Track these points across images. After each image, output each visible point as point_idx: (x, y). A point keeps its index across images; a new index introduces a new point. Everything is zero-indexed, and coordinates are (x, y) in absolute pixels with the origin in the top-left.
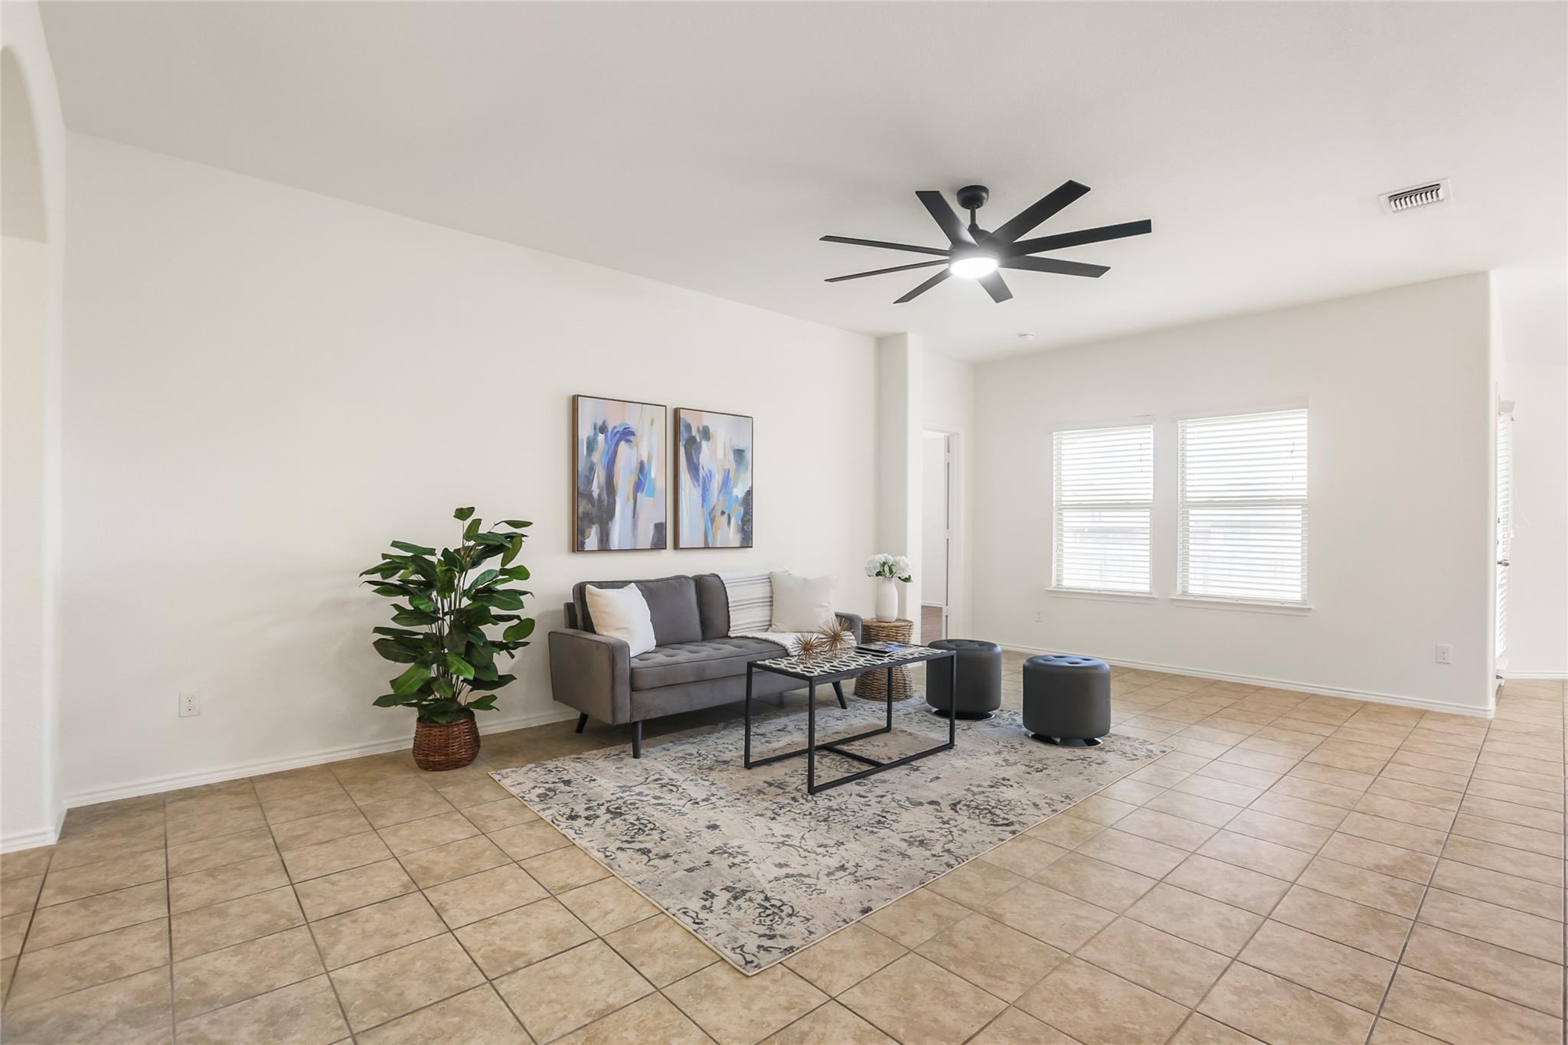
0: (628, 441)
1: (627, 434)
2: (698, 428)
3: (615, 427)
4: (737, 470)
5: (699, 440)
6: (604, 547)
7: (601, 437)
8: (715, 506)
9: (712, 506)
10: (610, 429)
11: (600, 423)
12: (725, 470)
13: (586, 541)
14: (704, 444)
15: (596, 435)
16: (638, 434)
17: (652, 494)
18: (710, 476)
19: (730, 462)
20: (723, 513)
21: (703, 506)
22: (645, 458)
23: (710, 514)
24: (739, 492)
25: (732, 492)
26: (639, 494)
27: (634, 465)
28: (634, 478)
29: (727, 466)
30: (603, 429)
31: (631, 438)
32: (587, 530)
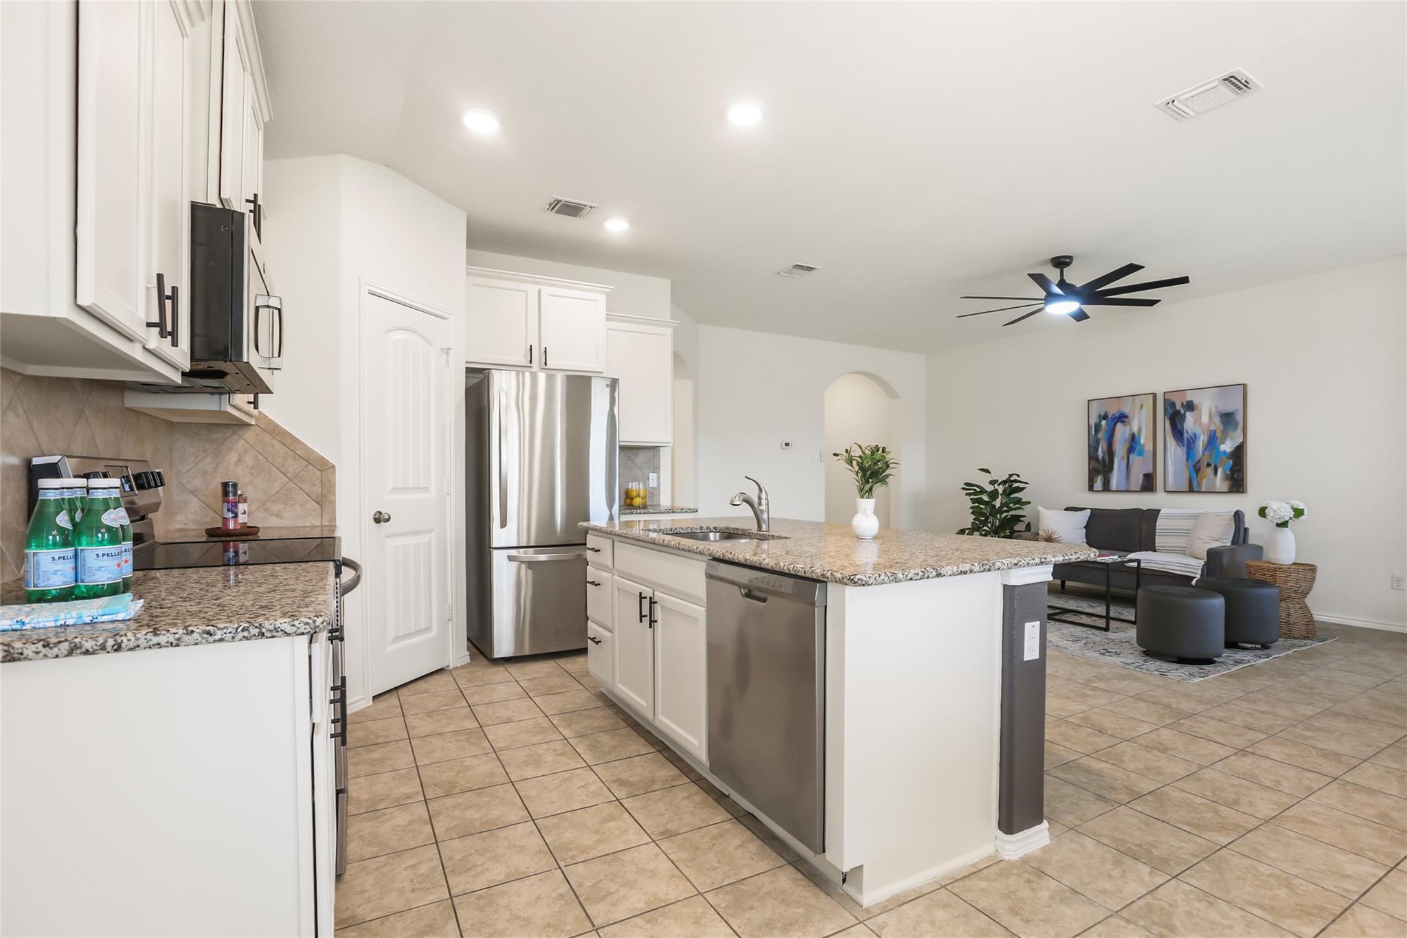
0: (1123, 422)
1: (1122, 418)
2: (1182, 404)
3: (1113, 415)
4: (1224, 431)
5: (1183, 412)
6: (1106, 488)
7: (1104, 422)
8: (1200, 460)
9: (1198, 459)
10: (1110, 416)
11: (1103, 414)
12: (1211, 431)
13: (1095, 485)
14: (1188, 414)
15: (1100, 422)
16: (1130, 416)
17: (1141, 454)
18: (1194, 438)
19: (1217, 424)
20: (1209, 465)
21: (1187, 460)
22: (1135, 430)
23: (1194, 466)
24: (1227, 447)
25: (1219, 448)
26: (1131, 456)
27: (1127, 436)
28: (1127, 445)
29: (1213, 428)
30: (1105, 417)
31: (1126, 420)
32: (1095, 478)
